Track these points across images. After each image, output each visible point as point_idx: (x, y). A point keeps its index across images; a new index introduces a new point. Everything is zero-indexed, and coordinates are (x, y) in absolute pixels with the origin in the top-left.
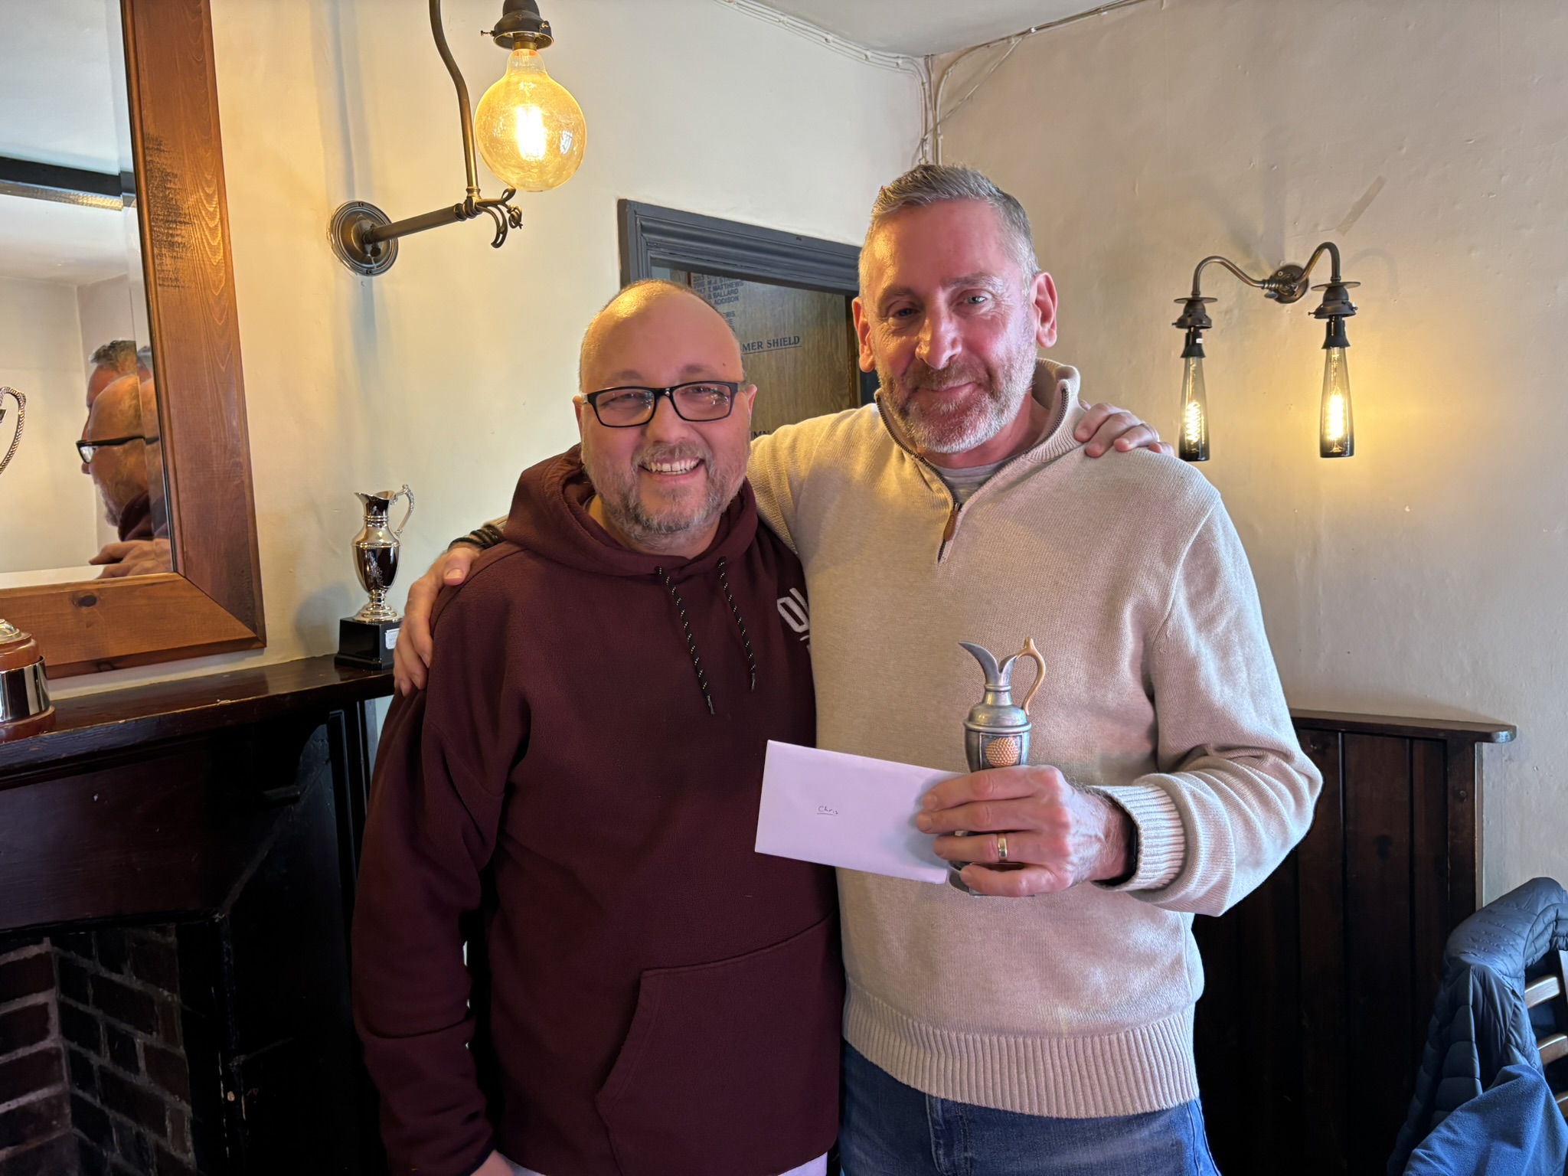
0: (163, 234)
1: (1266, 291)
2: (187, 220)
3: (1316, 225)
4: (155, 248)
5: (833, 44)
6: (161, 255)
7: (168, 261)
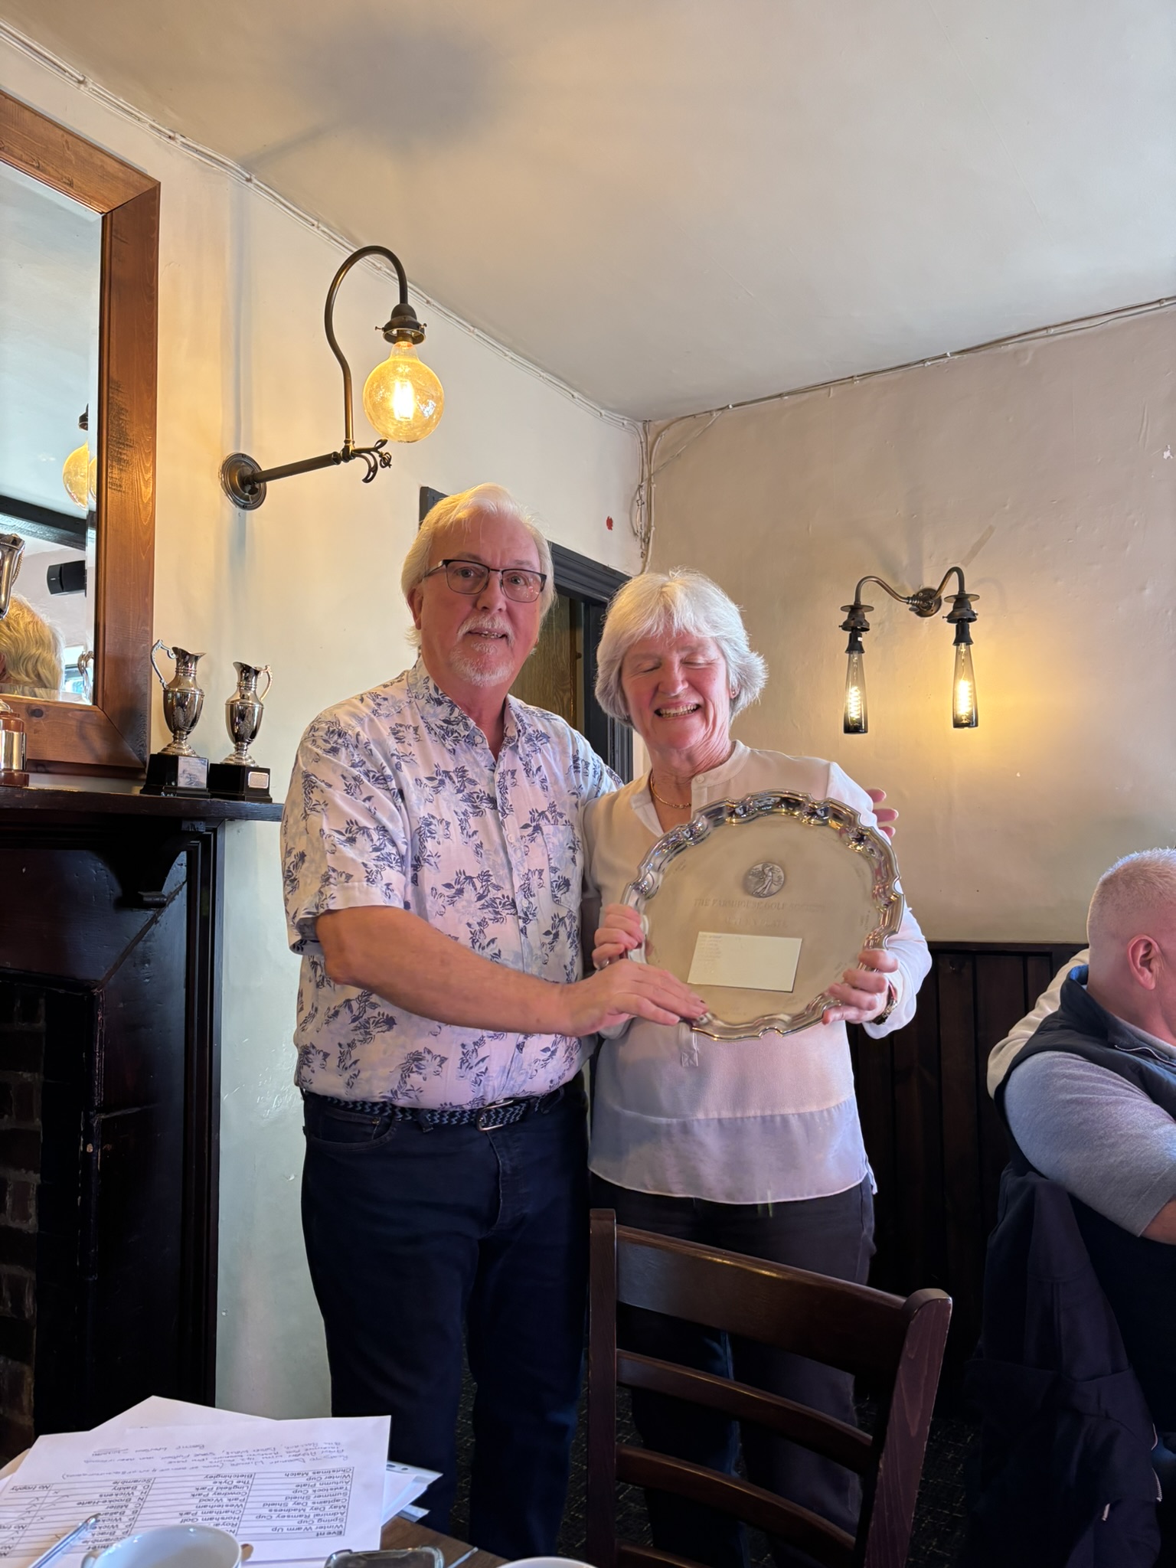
0: (115, 451)
1: (910, 606)
2: (131, 444)
3: (946, 559)
4: (109, 461)
5: (577, 400)
6: (112, 466)
7: (116, 471)
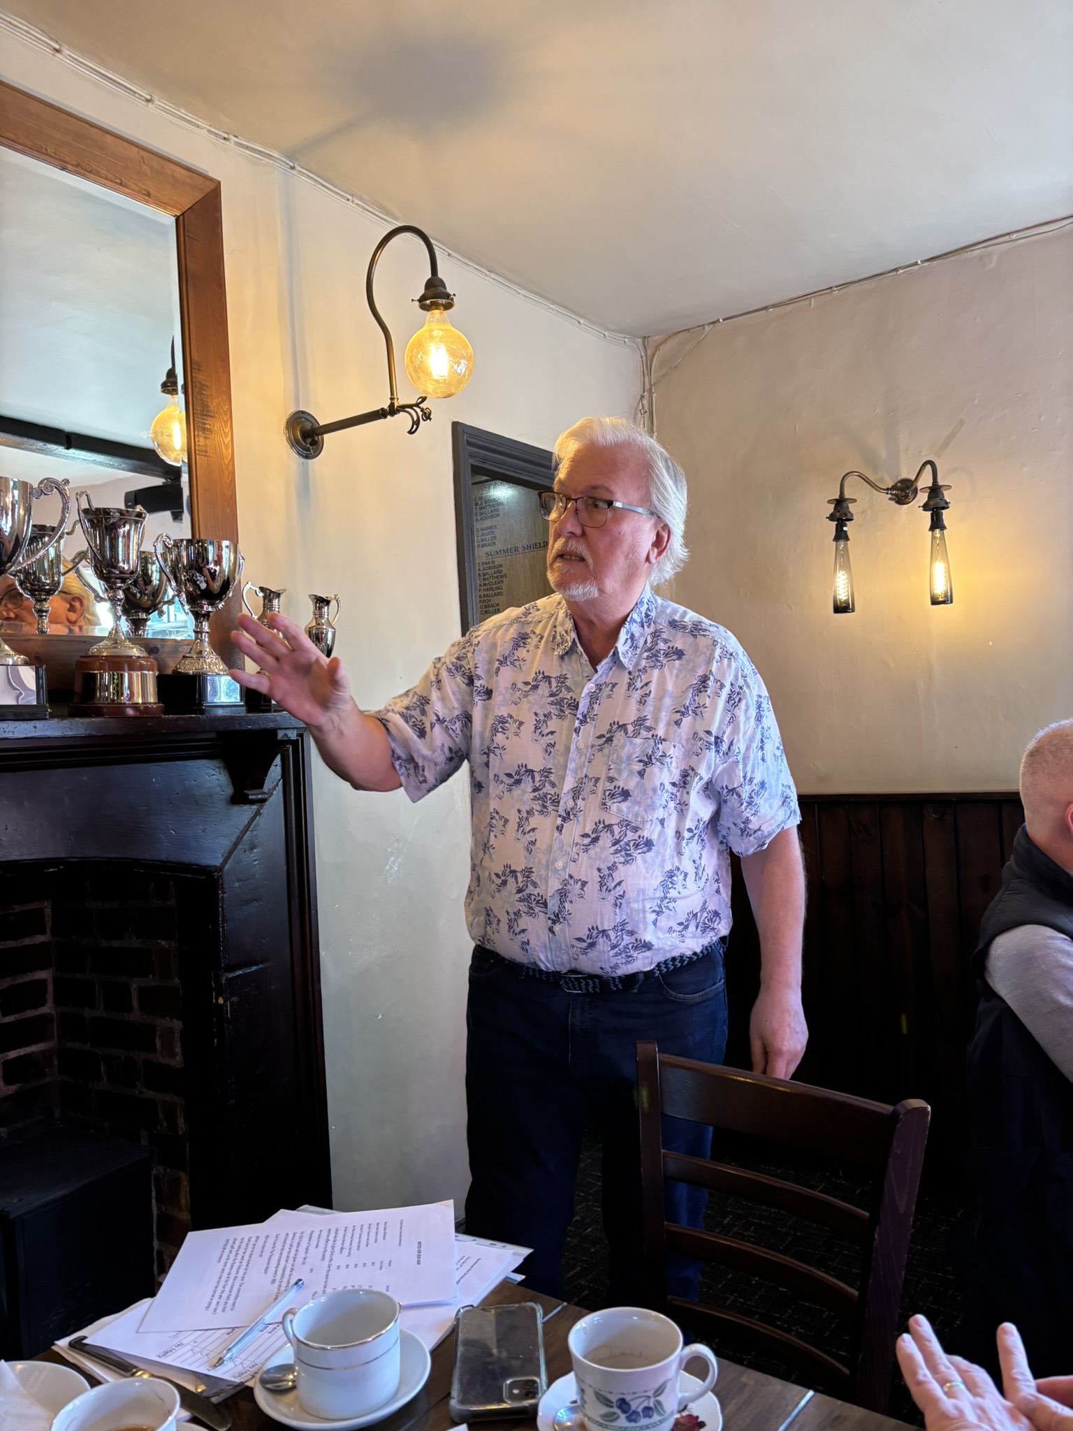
0: (200, 422)
1: (890, 496)
2: (212, 415)
3: (921, 452)
4: (197, 431)
5: (583, 326)
6: (198, 435)
7: (202, 439)
